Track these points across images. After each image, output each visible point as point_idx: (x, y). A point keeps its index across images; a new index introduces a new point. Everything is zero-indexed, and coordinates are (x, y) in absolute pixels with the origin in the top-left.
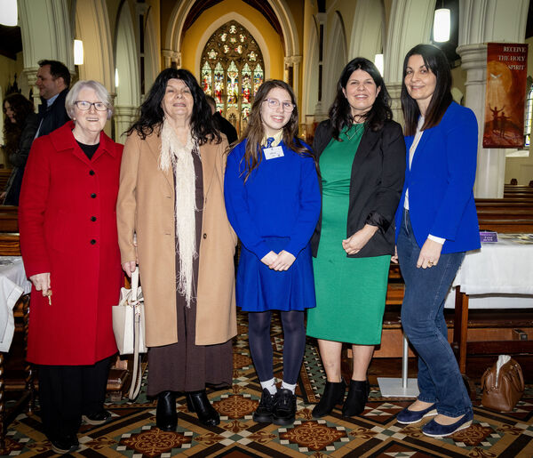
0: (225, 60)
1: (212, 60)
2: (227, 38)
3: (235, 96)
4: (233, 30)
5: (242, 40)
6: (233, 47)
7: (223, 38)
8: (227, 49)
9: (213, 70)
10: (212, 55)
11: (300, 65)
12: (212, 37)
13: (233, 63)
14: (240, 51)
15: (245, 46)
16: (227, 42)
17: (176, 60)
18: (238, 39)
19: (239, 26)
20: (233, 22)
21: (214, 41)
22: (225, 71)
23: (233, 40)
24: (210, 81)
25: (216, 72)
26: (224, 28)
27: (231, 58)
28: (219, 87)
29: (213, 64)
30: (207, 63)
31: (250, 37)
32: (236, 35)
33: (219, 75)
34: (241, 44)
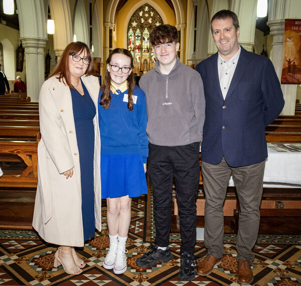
0: (142, 27)
1: (134, 27)
2: (143, 14)
3: (147, 48)
4: (147, 9)
5: (152, 15)
6: (146, 19)
7: (141, 14)
8: (143, 21)
9: (135, 33)
10: (134, 24)
11: (185, 29)
12: (134, 14)
13: (146, 29)
14: (150, 22)
15: (154, 19)
16: (143, 17)
17: (112, 28)
18: (150, 14)
19: (150, 7)
20: (147, 5)
21: (135, 16)
22: (142, 34)
23: (147, 15)
24: (133, 40)
25: (136, 34)
26: (141, 8)
27: (145, 26)
28: (138, 43)
29: (134, 30)
30: (131, 29)
31: (156, 13)
32: (149, 12)
33: (138, 36)
34: (151, 17)
